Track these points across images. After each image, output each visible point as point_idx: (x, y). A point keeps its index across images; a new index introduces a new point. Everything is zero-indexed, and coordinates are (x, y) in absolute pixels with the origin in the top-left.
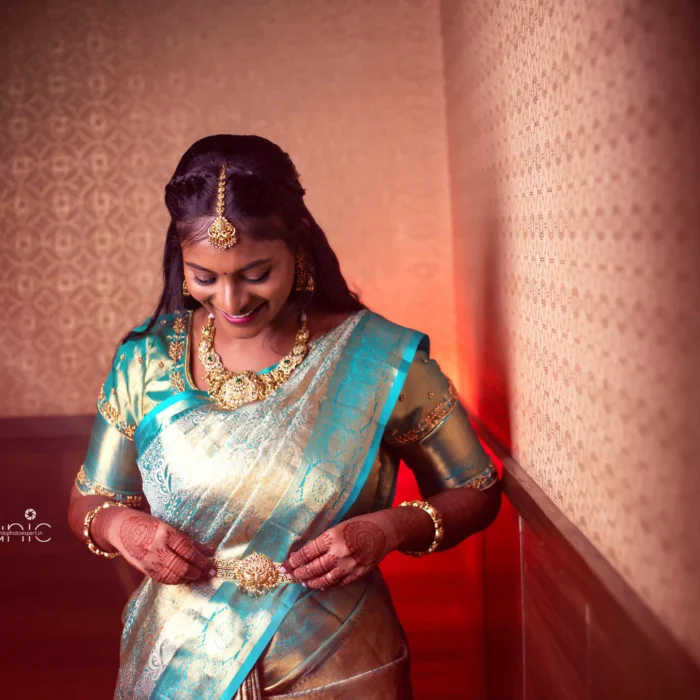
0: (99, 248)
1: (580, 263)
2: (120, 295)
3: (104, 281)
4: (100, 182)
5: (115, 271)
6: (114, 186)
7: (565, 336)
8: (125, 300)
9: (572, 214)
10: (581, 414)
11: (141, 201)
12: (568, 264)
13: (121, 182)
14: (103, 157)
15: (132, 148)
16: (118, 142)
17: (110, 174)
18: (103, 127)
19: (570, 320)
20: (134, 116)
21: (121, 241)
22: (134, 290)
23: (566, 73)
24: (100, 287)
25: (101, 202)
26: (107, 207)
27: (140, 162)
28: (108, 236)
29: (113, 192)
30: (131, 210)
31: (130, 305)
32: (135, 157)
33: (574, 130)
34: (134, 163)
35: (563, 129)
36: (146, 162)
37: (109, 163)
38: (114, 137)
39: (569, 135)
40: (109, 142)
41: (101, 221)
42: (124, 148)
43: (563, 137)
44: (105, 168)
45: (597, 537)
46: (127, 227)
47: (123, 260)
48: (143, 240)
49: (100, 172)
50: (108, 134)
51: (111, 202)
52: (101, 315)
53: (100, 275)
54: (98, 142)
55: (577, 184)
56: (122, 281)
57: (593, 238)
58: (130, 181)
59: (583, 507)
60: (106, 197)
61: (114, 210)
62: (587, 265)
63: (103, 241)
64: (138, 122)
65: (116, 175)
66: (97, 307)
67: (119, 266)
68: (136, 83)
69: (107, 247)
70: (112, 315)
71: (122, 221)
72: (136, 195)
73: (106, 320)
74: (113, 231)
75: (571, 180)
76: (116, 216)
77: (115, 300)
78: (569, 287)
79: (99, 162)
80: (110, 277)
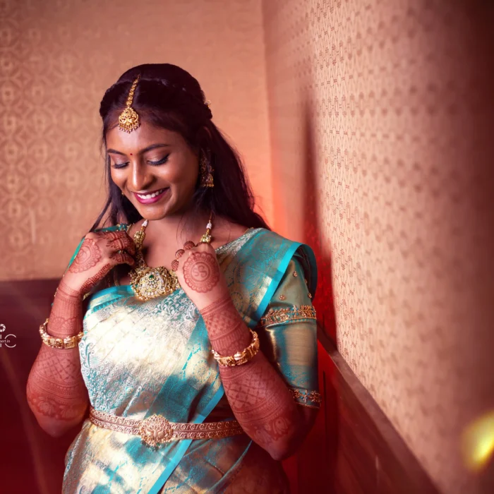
0: (8, 157)
1: (370, 195)
2: (24, 192)
3: (13, 182)
4: (9, 108)
5: (20, 174)
6: (19, 111)
7: (358, 246)
8: (28, 196)
9: (364, 156)
10: (371, 308)
11: (39, 122)
12: (361, 193)
13: (24, 108)
14: (10, 89)
15: (31, 83)
16: (22, 78)
17: (15, 102)
18: (10, 67)
19: (362, 235)
20: (33, 58)
21: (25, 152)
22: (36, 189)
23: (359, 48)
24: (10, 186)
25: (9, 123)
26: (14, 126)
27: (38, 93)
28: (15, 148)
29: (18, 116)
30: (32, 130)
31: (33, 200)
32: (34, 89)
33: (366, 93)
34: (33, 93)
35: (356, 90)
36: (42, 93)
37: (15, 93)
38: (18, 74)
39: (361, 96)
40: (14, 78)
41: (10, 137)
42: (26, 82)
43: (357, 96)
44: (12, 97)
45: (384, 405)
46: (29, 141)
47: (27, 166)
48: (41, 151)
49: (8, 101)
50: (14, 72)
51: (17, 123)
52: (11, 206)
53: (9, 178)
54: (7, 78)
55: (368, 135)
56: (26, 181)
57: (381, 179)
58: (31, 107)
59: (373, 378)
60: (13, 119)
61: (19, 130)
62: (376, 199)
63: (11, 152)
64: (36, 63)
65: (20, 103)
66: (8, 201)
67: (24, 171)
68: (34, 34)
69: (14, 157)
70: (19, 207)
71: (25, 137)
72: (35, 118)
73: (15, 211)
74: (19, 145)
75: (363, 130)
76: (21, 134)
77: (21, 195)
78: (362, 210)
79: (8, 93)
80: (17, 179)
